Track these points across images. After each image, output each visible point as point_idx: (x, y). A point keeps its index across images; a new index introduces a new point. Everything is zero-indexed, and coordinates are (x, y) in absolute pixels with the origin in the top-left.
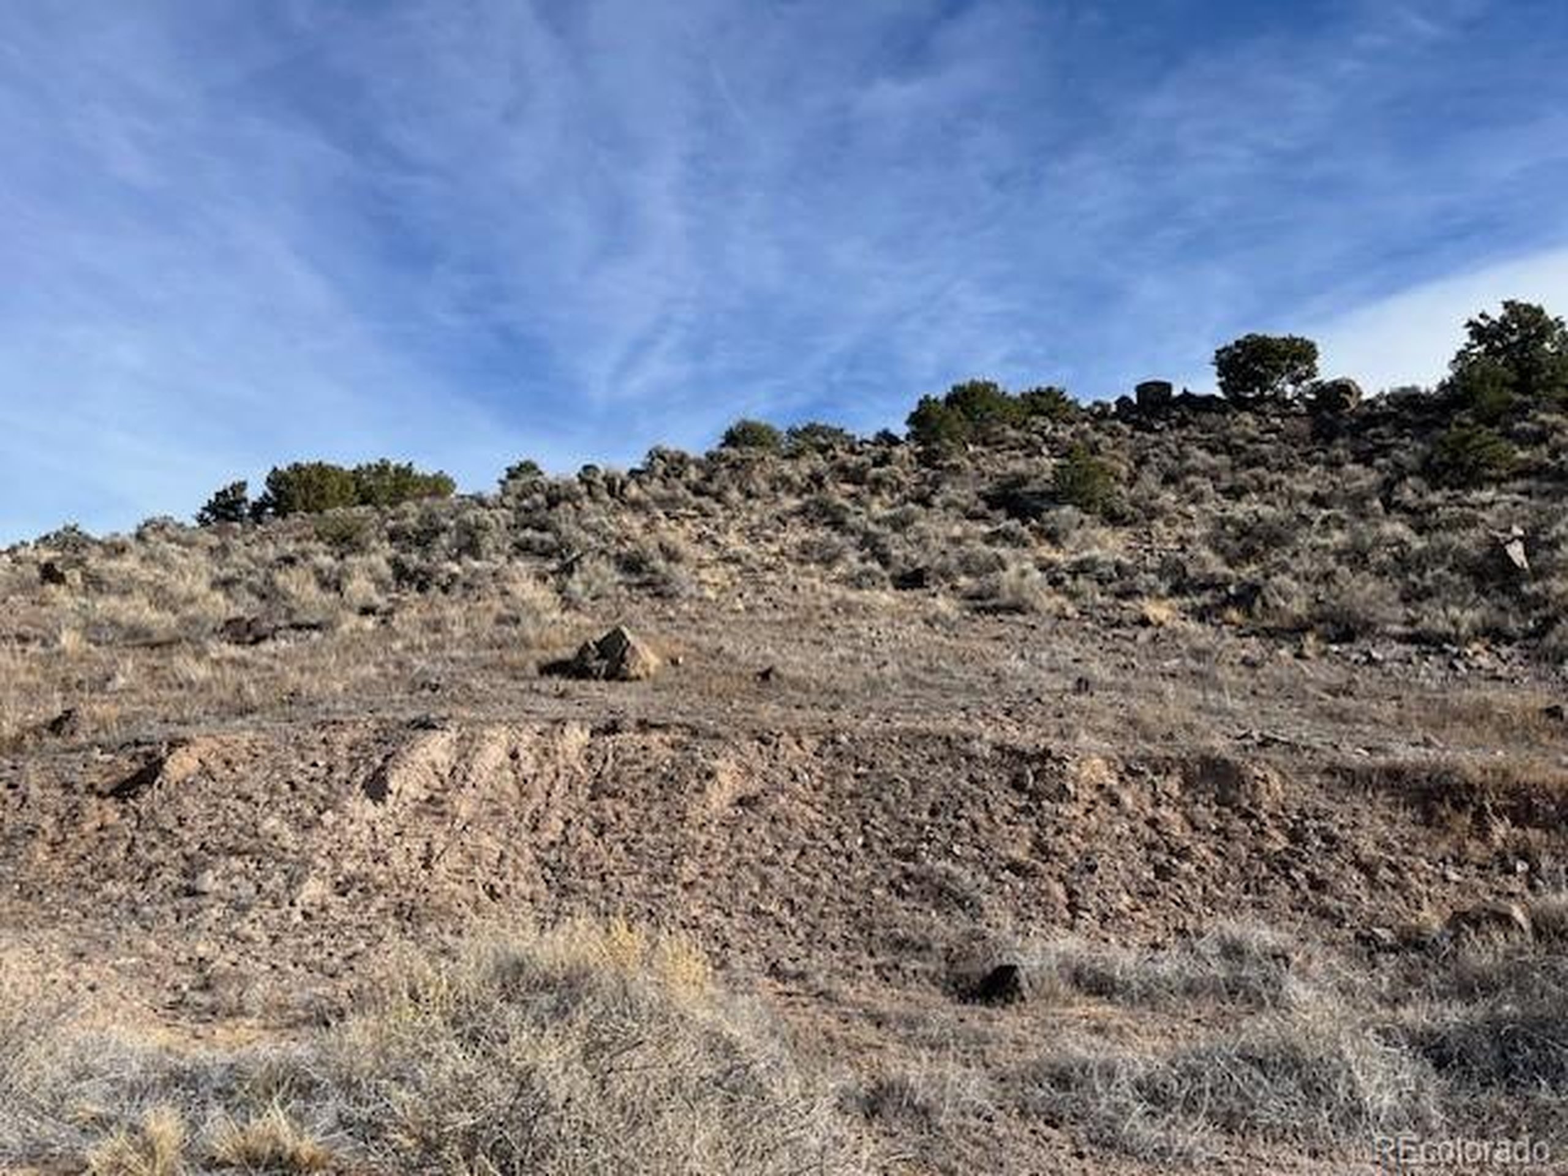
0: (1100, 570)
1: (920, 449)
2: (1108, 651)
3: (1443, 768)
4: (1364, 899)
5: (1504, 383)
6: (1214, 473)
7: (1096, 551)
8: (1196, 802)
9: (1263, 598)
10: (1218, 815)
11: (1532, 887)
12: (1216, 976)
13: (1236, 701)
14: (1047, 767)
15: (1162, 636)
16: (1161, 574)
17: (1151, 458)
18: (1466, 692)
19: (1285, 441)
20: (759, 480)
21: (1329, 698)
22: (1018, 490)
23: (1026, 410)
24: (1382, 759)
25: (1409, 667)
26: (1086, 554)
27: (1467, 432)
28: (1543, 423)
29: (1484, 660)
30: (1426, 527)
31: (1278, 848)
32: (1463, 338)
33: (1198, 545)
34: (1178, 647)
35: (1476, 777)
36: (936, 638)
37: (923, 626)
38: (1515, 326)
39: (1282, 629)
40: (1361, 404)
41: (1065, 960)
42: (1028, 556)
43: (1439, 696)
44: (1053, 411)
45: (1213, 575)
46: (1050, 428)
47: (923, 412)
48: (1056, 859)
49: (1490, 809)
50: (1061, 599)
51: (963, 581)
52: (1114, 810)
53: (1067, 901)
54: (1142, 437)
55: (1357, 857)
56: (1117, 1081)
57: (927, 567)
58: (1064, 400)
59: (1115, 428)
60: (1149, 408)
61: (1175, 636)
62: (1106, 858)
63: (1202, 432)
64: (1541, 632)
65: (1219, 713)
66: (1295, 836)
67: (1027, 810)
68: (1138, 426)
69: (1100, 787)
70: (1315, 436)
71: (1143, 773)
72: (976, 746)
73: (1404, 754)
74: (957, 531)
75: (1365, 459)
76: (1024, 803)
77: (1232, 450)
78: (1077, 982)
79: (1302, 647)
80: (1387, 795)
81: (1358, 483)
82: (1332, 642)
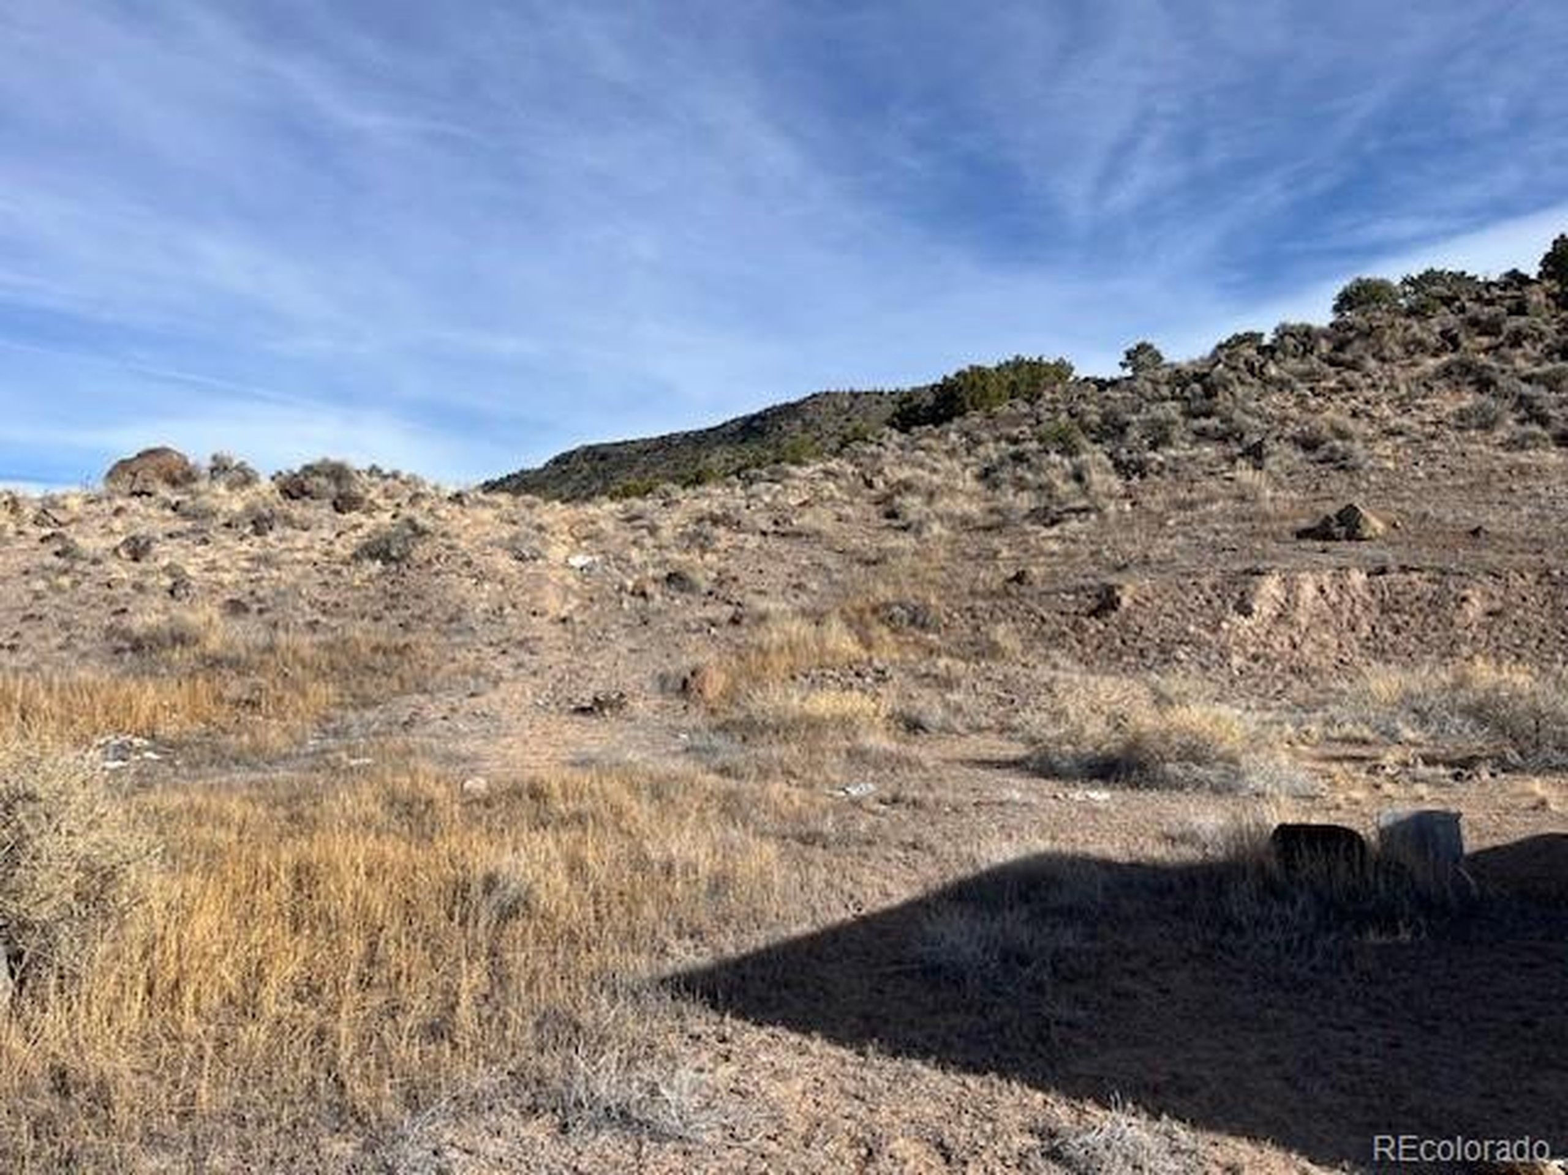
1: (1557, 289)
20: (1391, 344)
47: (1559, 252)
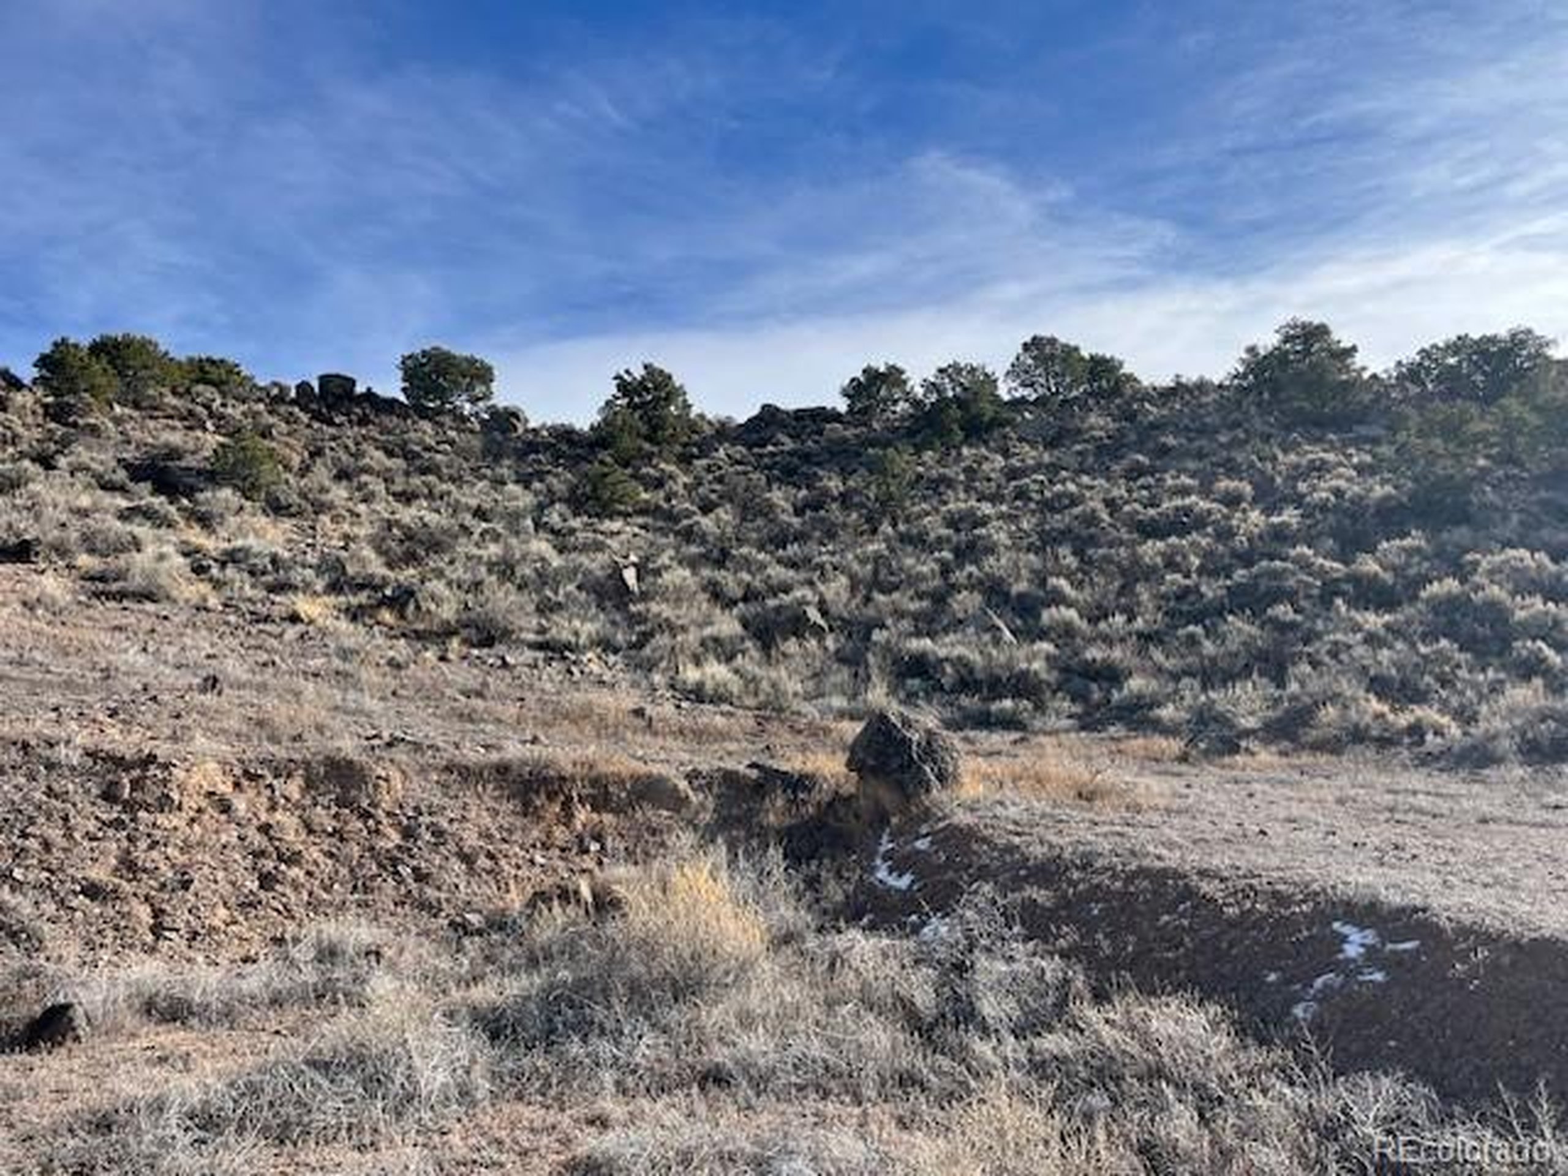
0: (253, 561)
1: (50, 399)
2: (249, 648)
3: (542, 764)
4: (461, 887)
5: (638, 435)
6: (387, 475)
7: (251, 541)
8: (315, 805)
9: (416, 601)
10: (336, 816)
11: (600, 863)
12: (305, 983)
13: (375, 701)
14: (149, 774)
15: (312, 634)
16: (319, 570)
17: (327, 451)
18: (576, 695)
19: (458, 455)
21: (463, 699)
22: (170, 464)
23: (193, 376)
24: (494, 756)
25: (535, 672)
26: (239, 543)
27: (606, 470)
28: (662, 470)
29: (595, 667)
30: (565, 547)
31: (390, 845)
32: (611, 389)
33: (363, 544)
34: (325, 646)
35: (568, 770)
36: (35, 623)
37: (19, 609)
38: (650, 385)
39: (431, 632)
40: (526, 431)
41: (136, 990)
42: (174, 539)
43: (554, 698)
44: (223, 383)
45: (372, 576)
46: (218, 402)
47: (57, 356)
48: (145, 876)
49: (576, 799)
50: (205, 588)
51: (84, 560)
52: (223, 817)
53: (151, 921)
54: (321, 429)
55: (461, 849)
56: (166, 1116)
57: (37, 539)
58: (238, 373)
59: (291, 414)
60: (330, 400)
61: (324, 634)
62: (206, 870)
63: (381, 433)
64: (639, 645)
65: (354, 713)
66: (408, 833)
67: (118, 824)
68: (316, 416)
69: (211, 794)
70: (486, 452)
71: (261, 776)
72: (62, 751)
73: (514, 750)
74: (85, 501)
75: (525, 481)
76: (115, 815)
77: (409, 456)
78: (149, 1012)
79: (447, 650)
80: (495, 789)
81: (515, 503)
82: (473, 646)
